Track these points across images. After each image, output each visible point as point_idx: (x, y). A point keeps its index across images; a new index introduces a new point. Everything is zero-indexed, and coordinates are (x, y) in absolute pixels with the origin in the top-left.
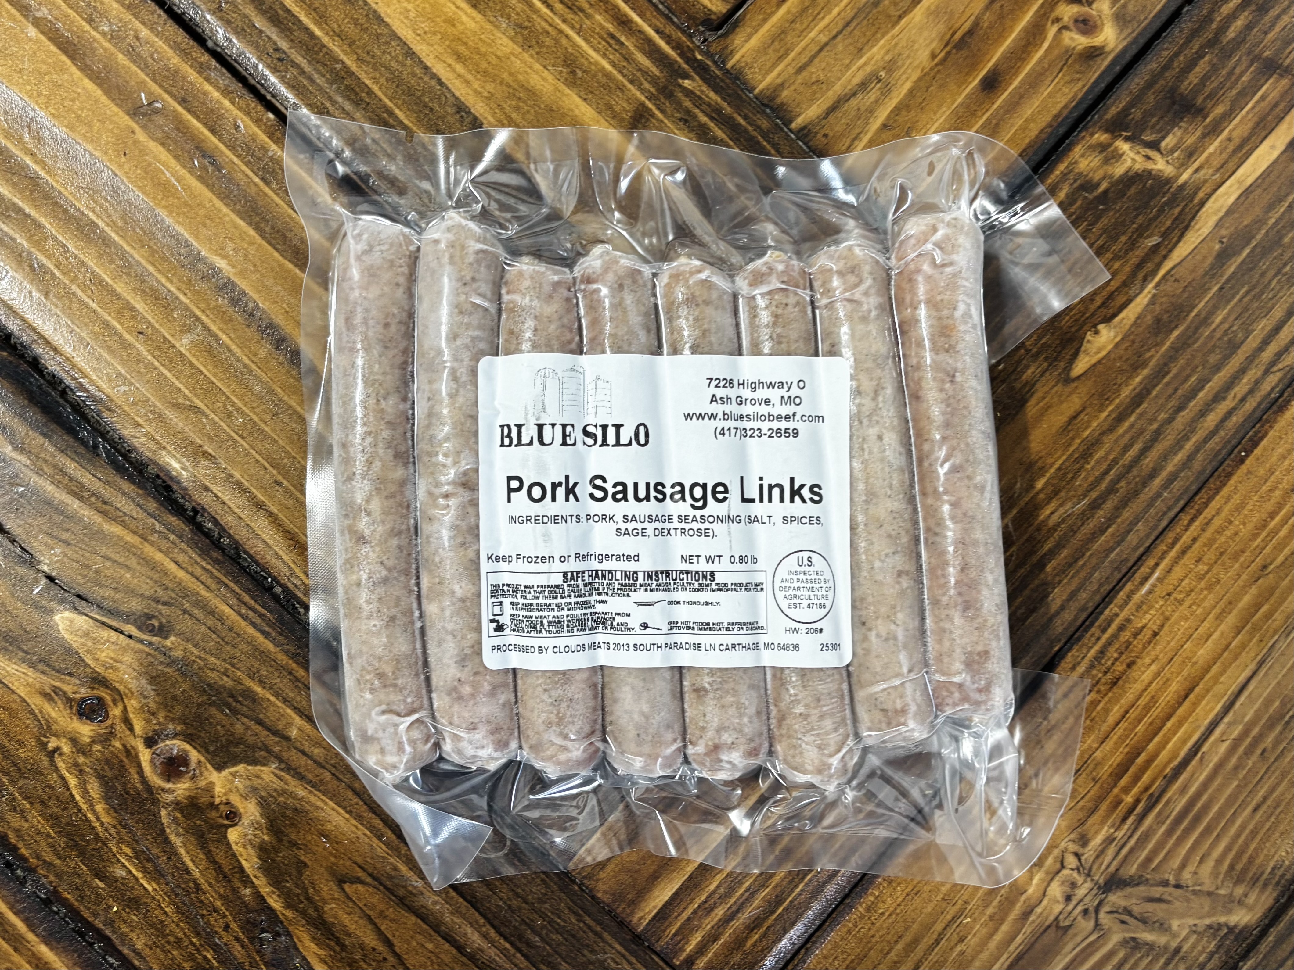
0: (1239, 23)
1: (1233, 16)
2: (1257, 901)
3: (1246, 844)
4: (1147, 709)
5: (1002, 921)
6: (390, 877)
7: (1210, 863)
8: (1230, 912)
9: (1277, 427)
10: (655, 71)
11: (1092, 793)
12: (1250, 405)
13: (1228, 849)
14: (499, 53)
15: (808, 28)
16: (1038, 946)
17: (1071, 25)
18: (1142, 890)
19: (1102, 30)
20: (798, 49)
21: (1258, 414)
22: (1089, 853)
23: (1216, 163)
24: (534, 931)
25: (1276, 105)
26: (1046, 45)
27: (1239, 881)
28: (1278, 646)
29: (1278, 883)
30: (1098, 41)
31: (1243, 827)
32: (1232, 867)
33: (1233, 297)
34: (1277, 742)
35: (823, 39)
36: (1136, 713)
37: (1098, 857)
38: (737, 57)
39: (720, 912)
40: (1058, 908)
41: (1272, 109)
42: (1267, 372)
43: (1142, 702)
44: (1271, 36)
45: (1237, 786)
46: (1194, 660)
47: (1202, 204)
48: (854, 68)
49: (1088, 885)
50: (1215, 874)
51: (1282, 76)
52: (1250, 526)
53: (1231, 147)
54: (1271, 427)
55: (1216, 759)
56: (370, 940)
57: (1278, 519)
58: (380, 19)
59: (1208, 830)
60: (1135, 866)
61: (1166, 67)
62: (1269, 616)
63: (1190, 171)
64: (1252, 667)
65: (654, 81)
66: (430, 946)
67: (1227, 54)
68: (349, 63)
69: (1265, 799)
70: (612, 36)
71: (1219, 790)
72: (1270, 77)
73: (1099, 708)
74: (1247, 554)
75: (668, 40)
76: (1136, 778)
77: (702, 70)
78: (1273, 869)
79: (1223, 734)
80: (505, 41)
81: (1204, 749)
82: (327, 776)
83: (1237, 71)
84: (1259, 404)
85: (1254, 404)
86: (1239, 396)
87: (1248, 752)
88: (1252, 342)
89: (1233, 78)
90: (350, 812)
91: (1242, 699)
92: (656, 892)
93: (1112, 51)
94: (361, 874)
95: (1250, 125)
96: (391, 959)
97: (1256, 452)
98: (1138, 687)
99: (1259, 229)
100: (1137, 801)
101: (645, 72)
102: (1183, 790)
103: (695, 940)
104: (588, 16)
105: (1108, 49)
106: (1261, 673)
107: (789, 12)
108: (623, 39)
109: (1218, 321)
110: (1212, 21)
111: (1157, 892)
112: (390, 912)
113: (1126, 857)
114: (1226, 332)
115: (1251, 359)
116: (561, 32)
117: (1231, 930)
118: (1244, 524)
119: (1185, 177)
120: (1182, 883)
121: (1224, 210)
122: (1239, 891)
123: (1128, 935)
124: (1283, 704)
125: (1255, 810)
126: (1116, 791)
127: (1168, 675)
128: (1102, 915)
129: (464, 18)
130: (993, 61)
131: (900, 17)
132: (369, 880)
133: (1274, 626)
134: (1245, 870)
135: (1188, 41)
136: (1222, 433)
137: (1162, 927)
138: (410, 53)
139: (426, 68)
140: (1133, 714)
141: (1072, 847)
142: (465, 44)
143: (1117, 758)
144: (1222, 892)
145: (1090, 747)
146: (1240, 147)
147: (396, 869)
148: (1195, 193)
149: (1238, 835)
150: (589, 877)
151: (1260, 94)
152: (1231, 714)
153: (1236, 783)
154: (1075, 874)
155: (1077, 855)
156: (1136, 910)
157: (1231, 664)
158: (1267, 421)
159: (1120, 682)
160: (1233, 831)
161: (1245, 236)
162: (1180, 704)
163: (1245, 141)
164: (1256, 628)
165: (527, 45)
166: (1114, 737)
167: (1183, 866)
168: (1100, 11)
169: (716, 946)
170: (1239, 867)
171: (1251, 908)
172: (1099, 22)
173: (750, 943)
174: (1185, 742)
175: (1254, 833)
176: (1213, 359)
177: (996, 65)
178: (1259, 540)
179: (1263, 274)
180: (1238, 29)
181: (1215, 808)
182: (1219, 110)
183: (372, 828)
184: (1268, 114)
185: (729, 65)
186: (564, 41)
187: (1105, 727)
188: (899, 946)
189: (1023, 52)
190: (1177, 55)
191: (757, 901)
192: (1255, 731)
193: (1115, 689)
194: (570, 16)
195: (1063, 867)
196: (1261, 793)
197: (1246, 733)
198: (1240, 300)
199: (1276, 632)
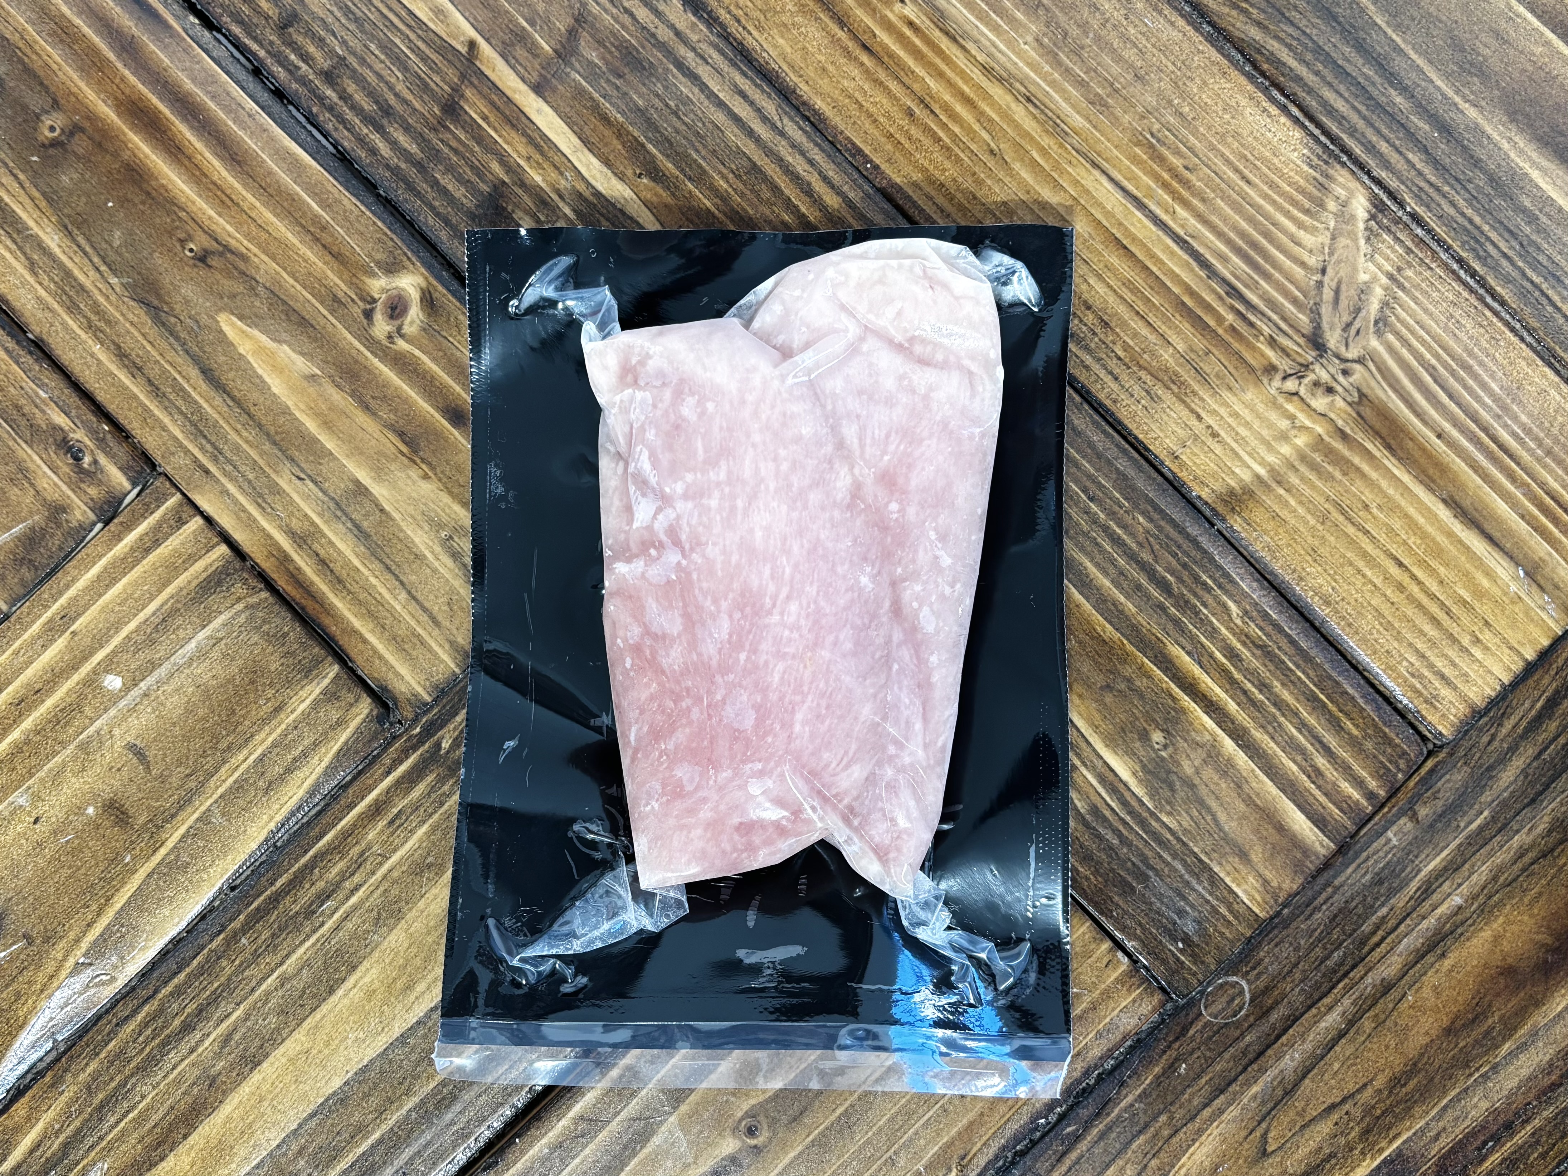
0: (403, 139)
1: (394, 144)
2: (1344, 187)
3: (1283, 194)
4: (1135, 291)
5: (1348, 461)
6: (1263, 1103)
7: (1301, 234)
8: (1353, 217)
9: (842, 126)
10: (430, 778)
11: (1221, 357)
12: (818, 156)
13: (1288, 215)
14: (406, 945)
15: (391, 611)
16: (1378, 426)
17: (397, 323)
18: (1326, 310)
19: (403, 290)
20: (413, 623)
21: (826, 145)
22: (1284, 364)
23: (554, 175)
24: (1327, 958)
25: (493, 104)
26: (417, 353)
27: (1322, 205)
28: (1077, 145)
29: (1326, 163)
30: (414, 295)
31: (1266, 197)
32: (1307, 212)
33: (700, 166)
34: (1178, 153)
35: (403, 596)
36: (1140, 303)
37: (1288, 355)
38: (420, 690)
39: (1321, 762)
40: (1340, 403)
41: (498, 109)
42: (782, 134)
43: (1128, 296)
44: (417, 105)
45: (1222, 199)
46: (1086, 236)
47: (598, 194)
48: (436, 564)
49: (1317, 367)
50: (1313, 231)
51: (462, 96)
52: (947, 164)
53: (538, 157)
54: (842, 133)
55: (1193, 221)
56: (1325, 1128)
57: (941, 134)
58: (364, 1070)
59: (1267, 235)
60: (1300, 316)
61: (447, 222)
62: (1043, 151)
63: (561, 204)
64: (1097, 173)
65: (441, 780)
66: (1336, 1066)
67: (435, 155)
68: (410, 1105)
69: (1237, 170)
70: (391, 822)
71: (1225, 220)
72: (462, 108)
73: (1131, 343)
74: (976, 169)
75: (397, 762)
76: (1208, 308)
77: (430, 730)
78: (1311, 167)
79: (1167, 211)
80: (392, 937)
81: (1181, 232)
82: (1154, 1163)
83: (454, 144)
84: (817, 144)
85: (816, 150)
86: (807, 167)
87: (1186, 184)
88: (750, 148)
89: (461, 149)
90: (1194, 1141)
91: (1130, 187)
92: (1296, 827)
93: (426, 278)
94: (1258, 1133)
95: (513, 134)
96: (1347, 1107)
97: (867, 150)
98: (1111, 299)
99: (628, 133)
100: (1232, 308)
101: (432, 789)
102: (1224, 259)
103: (1347, 788)
104: (369, 847)
105: (424, 284)
106: (1105, 165)
107: (372, 631)
108: (395, 811)
109: (725, 186)
110: (398, 167)
111: (1328, 294)
112: (1299, 1105)
113: (1291, 326)
114: (738, 177)
115: (769, 152)
116: (385, 877)
117: (1373, 217)
118: (944, 170)
119: (567, 210)
120: (1320, 266)
121: (605, 169)
122: (1332, 205)
123: (1372, 329)
124: (1138, 144)
125: (1248, 182)
126: (1220, 331)
127: (1101, 265)
128: (1350, 356)
129: (367, 979)
130: (432, 411)
131: (382, 510)
132: (1264, 1125)
133: (1055, 147)
134: (1311, 198)
135: (418, 195)
136: (845, 188)
137: (1364, 291)
138: (402, 1039)
139: (418, 1023)
140: (1140, 307)
141: (1277, 383)
142: (395, 980)
143: (1186, 327)
144: (1332, 224)
145: (1172, 356)
146: (538, 147)
147: (1254, 1097)
148: (586, 200)
149: (1274, 203)
150: (1275, 897)
151: (480, 121)
152: (1146, 201)
153: (1219, 201)
154: (1306, 381)
155: (1284, 378)
156: (1346, 318)
157: (1093, 197)
158: (836, 135)
159: (1105, 318)
160: (1269, 208)
161: (635, 149)
162: (1133, 255)
163: (531, 141)
164: (1057, 167)
165: (397, 915)
166: (1163, 328)
167: (1303, 264)
168: (383, 290)
169: (1356, 767)
170: (1307, 204)
171: (1351, 193)
172: (395, 292)
173: (1355, 732)
174: (1173, 253)
175: (1272, 185)
176: (766, 194)
177: (437, 408)
178: (962, 155)
179: (677, 131)
180: (409, 140)
181: (1244, 225)
182: (495, 167)
183: (1212, 1119)
184: (502, 113)
185: (428, 699)
186: (395, 874)
187: (1152, 338)
188: (1369, 573)
189: (424, 377)
190: (432, 208)
191: (1312, 721)
192: (1166, 176)
193: (1113, 325)
194: (369, 866)
195: (1296, 394)
196: (1231, 173)
197: (1165, 186)
198: (704, 158)
199: (1061, 146)
